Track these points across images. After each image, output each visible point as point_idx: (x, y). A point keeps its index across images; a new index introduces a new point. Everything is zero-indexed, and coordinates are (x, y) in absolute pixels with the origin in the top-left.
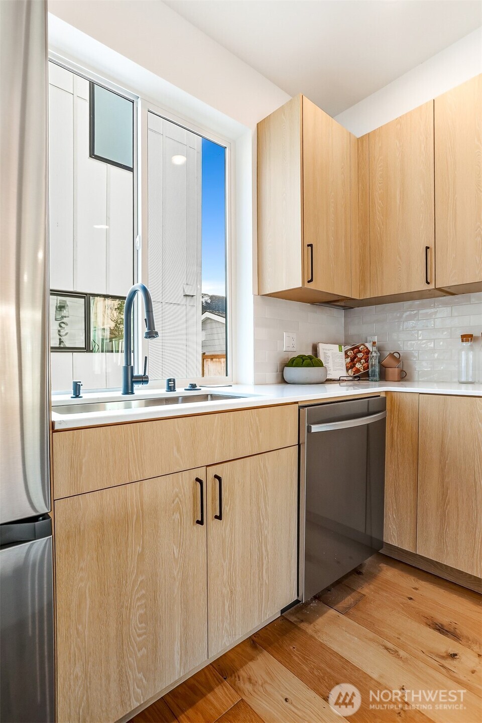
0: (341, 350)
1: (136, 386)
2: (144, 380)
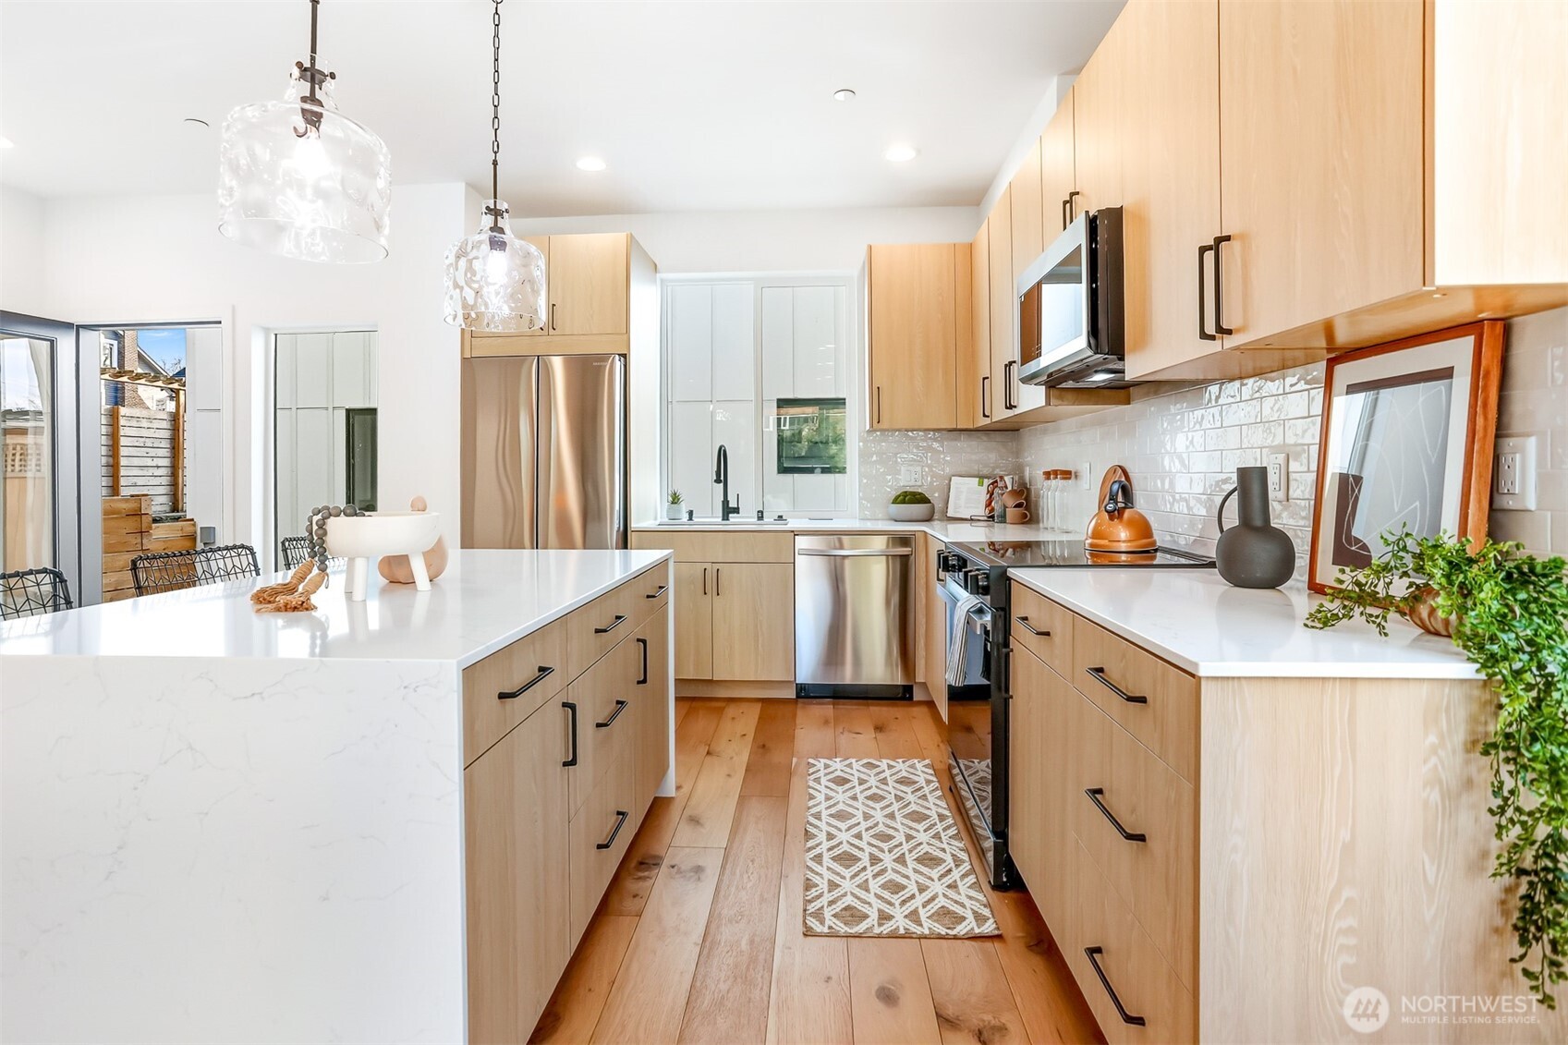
0: (981, 484)
1: (730, 515)
2: (736, 510)
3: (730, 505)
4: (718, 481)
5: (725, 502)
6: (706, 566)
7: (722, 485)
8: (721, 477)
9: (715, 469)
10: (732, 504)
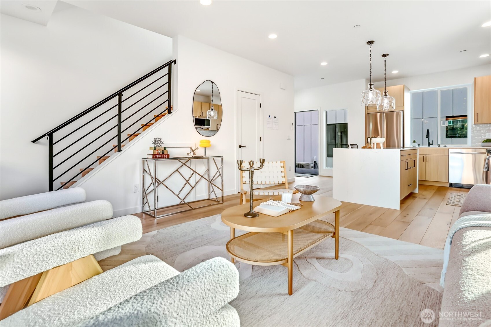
1: (430, 145)
3: (430, 143)
4: (427, 137)
5: (429, 143)
6: (424, 155)
7: (428, 138)
8: (428, 136)
9: (426, 135)
10: (431, 143)
